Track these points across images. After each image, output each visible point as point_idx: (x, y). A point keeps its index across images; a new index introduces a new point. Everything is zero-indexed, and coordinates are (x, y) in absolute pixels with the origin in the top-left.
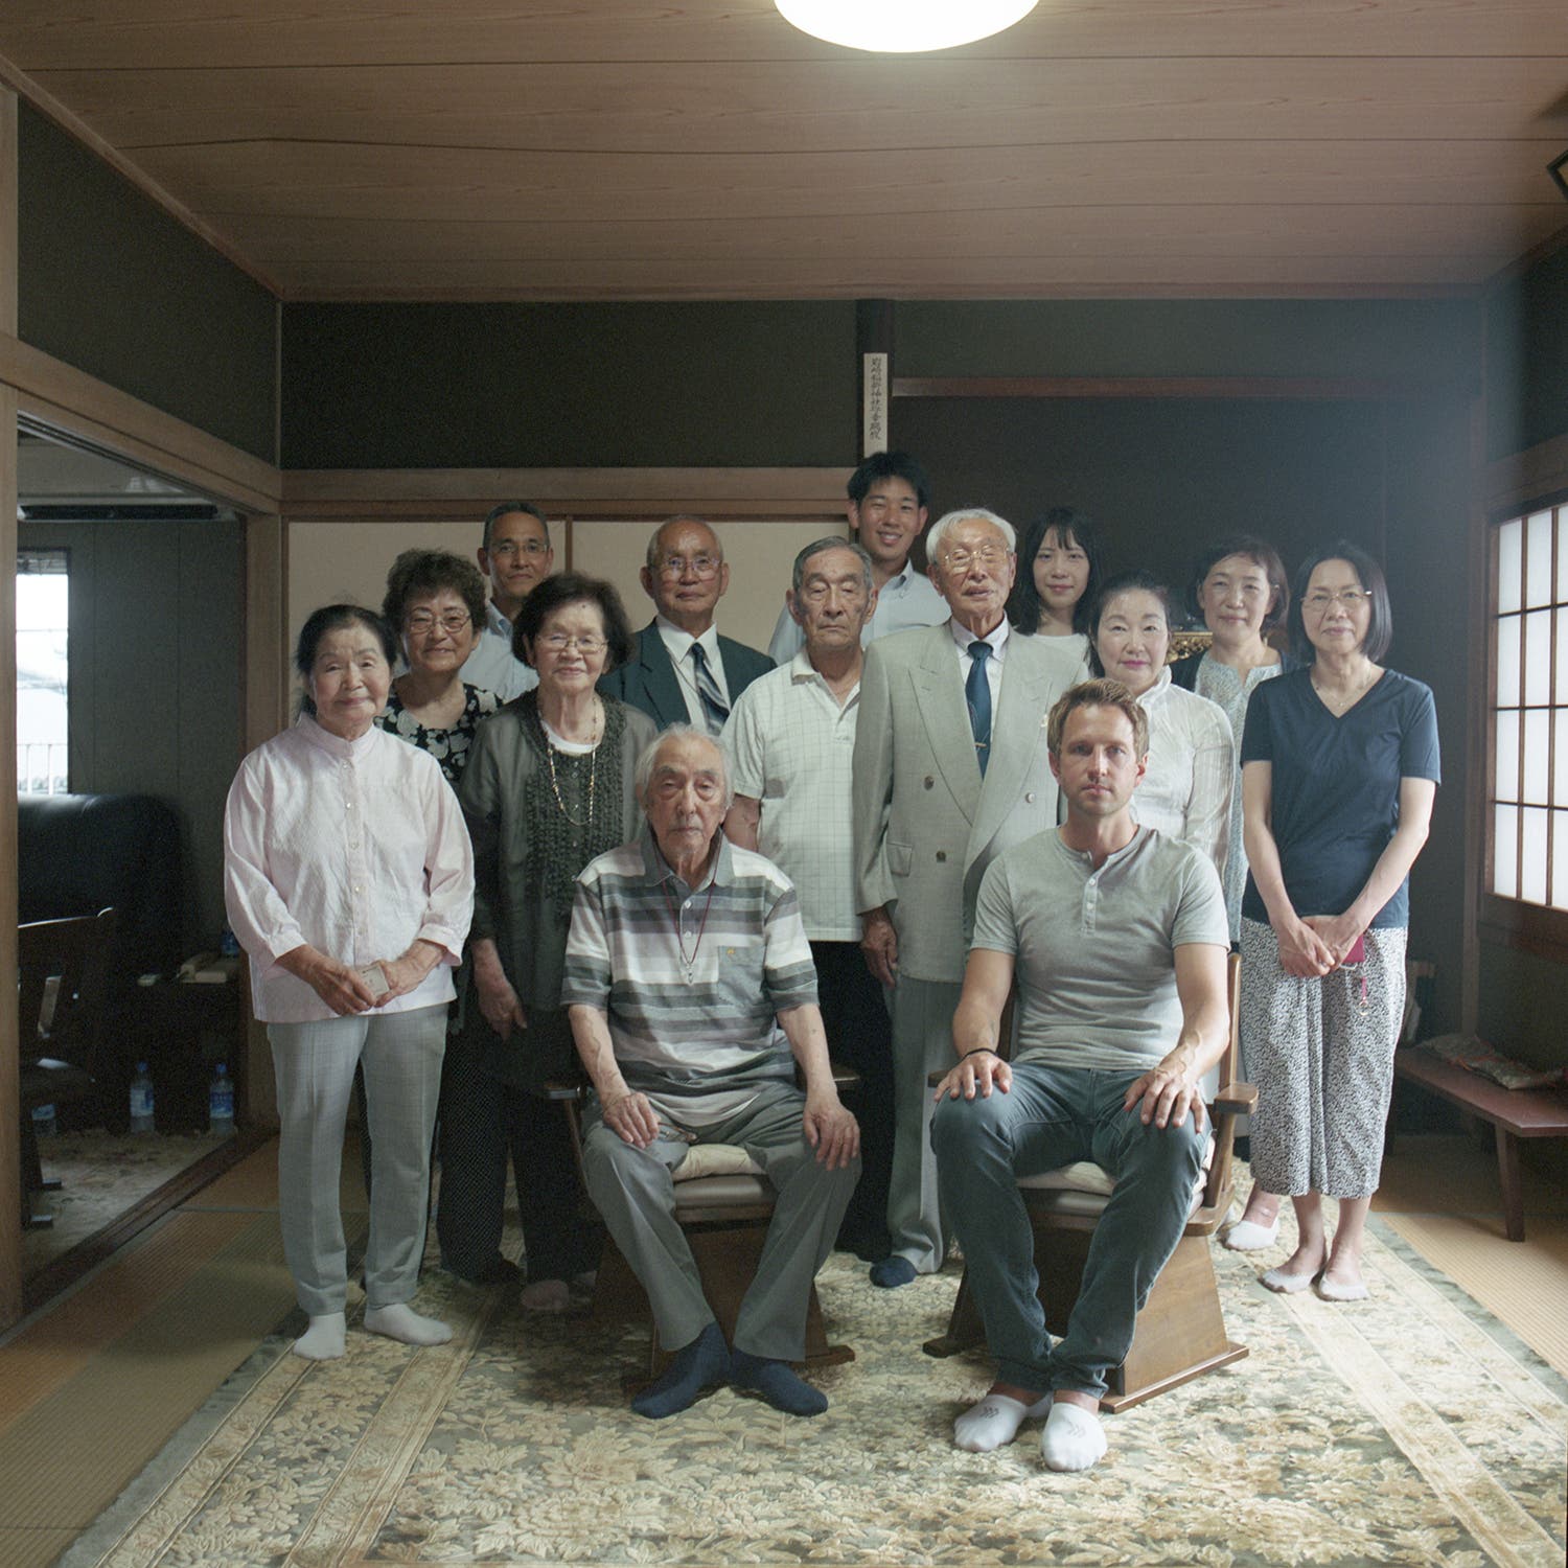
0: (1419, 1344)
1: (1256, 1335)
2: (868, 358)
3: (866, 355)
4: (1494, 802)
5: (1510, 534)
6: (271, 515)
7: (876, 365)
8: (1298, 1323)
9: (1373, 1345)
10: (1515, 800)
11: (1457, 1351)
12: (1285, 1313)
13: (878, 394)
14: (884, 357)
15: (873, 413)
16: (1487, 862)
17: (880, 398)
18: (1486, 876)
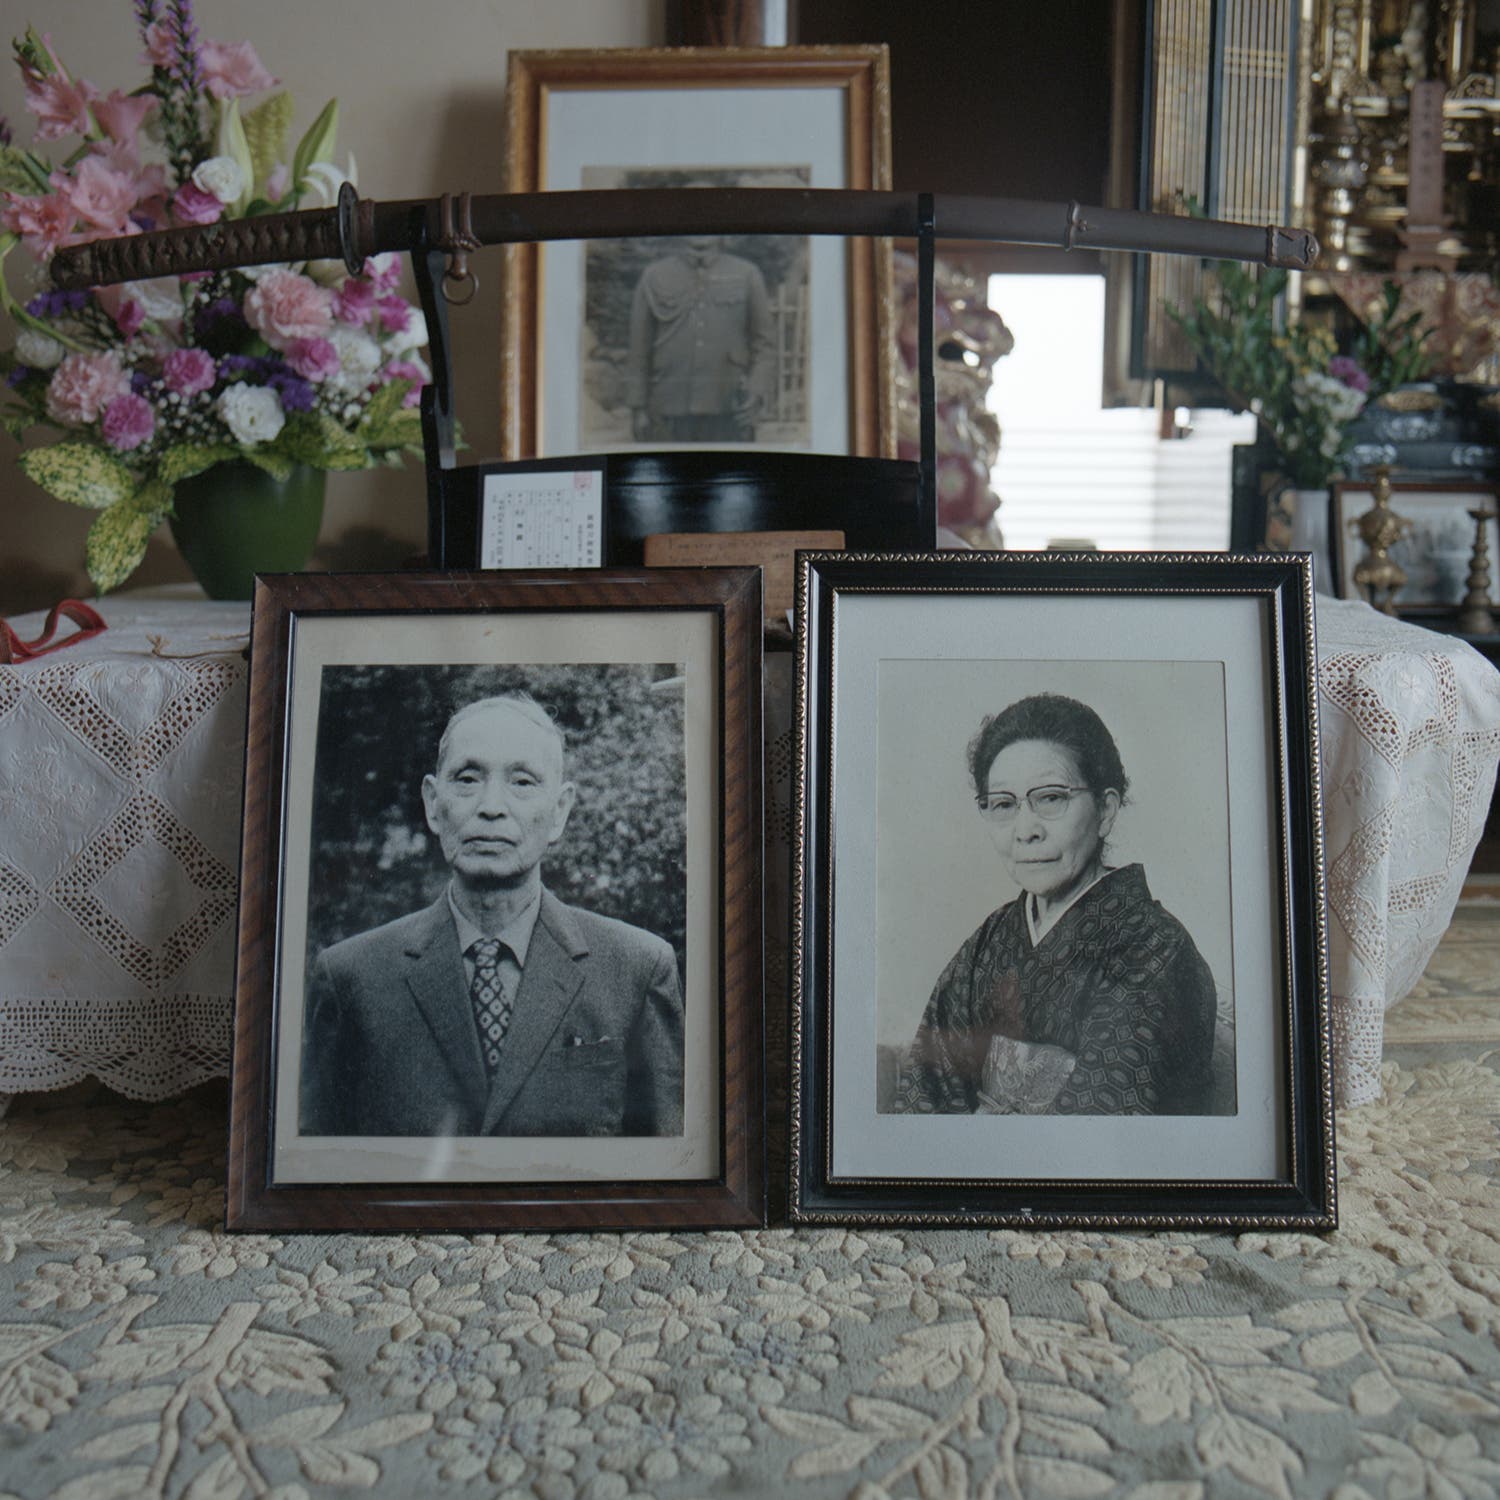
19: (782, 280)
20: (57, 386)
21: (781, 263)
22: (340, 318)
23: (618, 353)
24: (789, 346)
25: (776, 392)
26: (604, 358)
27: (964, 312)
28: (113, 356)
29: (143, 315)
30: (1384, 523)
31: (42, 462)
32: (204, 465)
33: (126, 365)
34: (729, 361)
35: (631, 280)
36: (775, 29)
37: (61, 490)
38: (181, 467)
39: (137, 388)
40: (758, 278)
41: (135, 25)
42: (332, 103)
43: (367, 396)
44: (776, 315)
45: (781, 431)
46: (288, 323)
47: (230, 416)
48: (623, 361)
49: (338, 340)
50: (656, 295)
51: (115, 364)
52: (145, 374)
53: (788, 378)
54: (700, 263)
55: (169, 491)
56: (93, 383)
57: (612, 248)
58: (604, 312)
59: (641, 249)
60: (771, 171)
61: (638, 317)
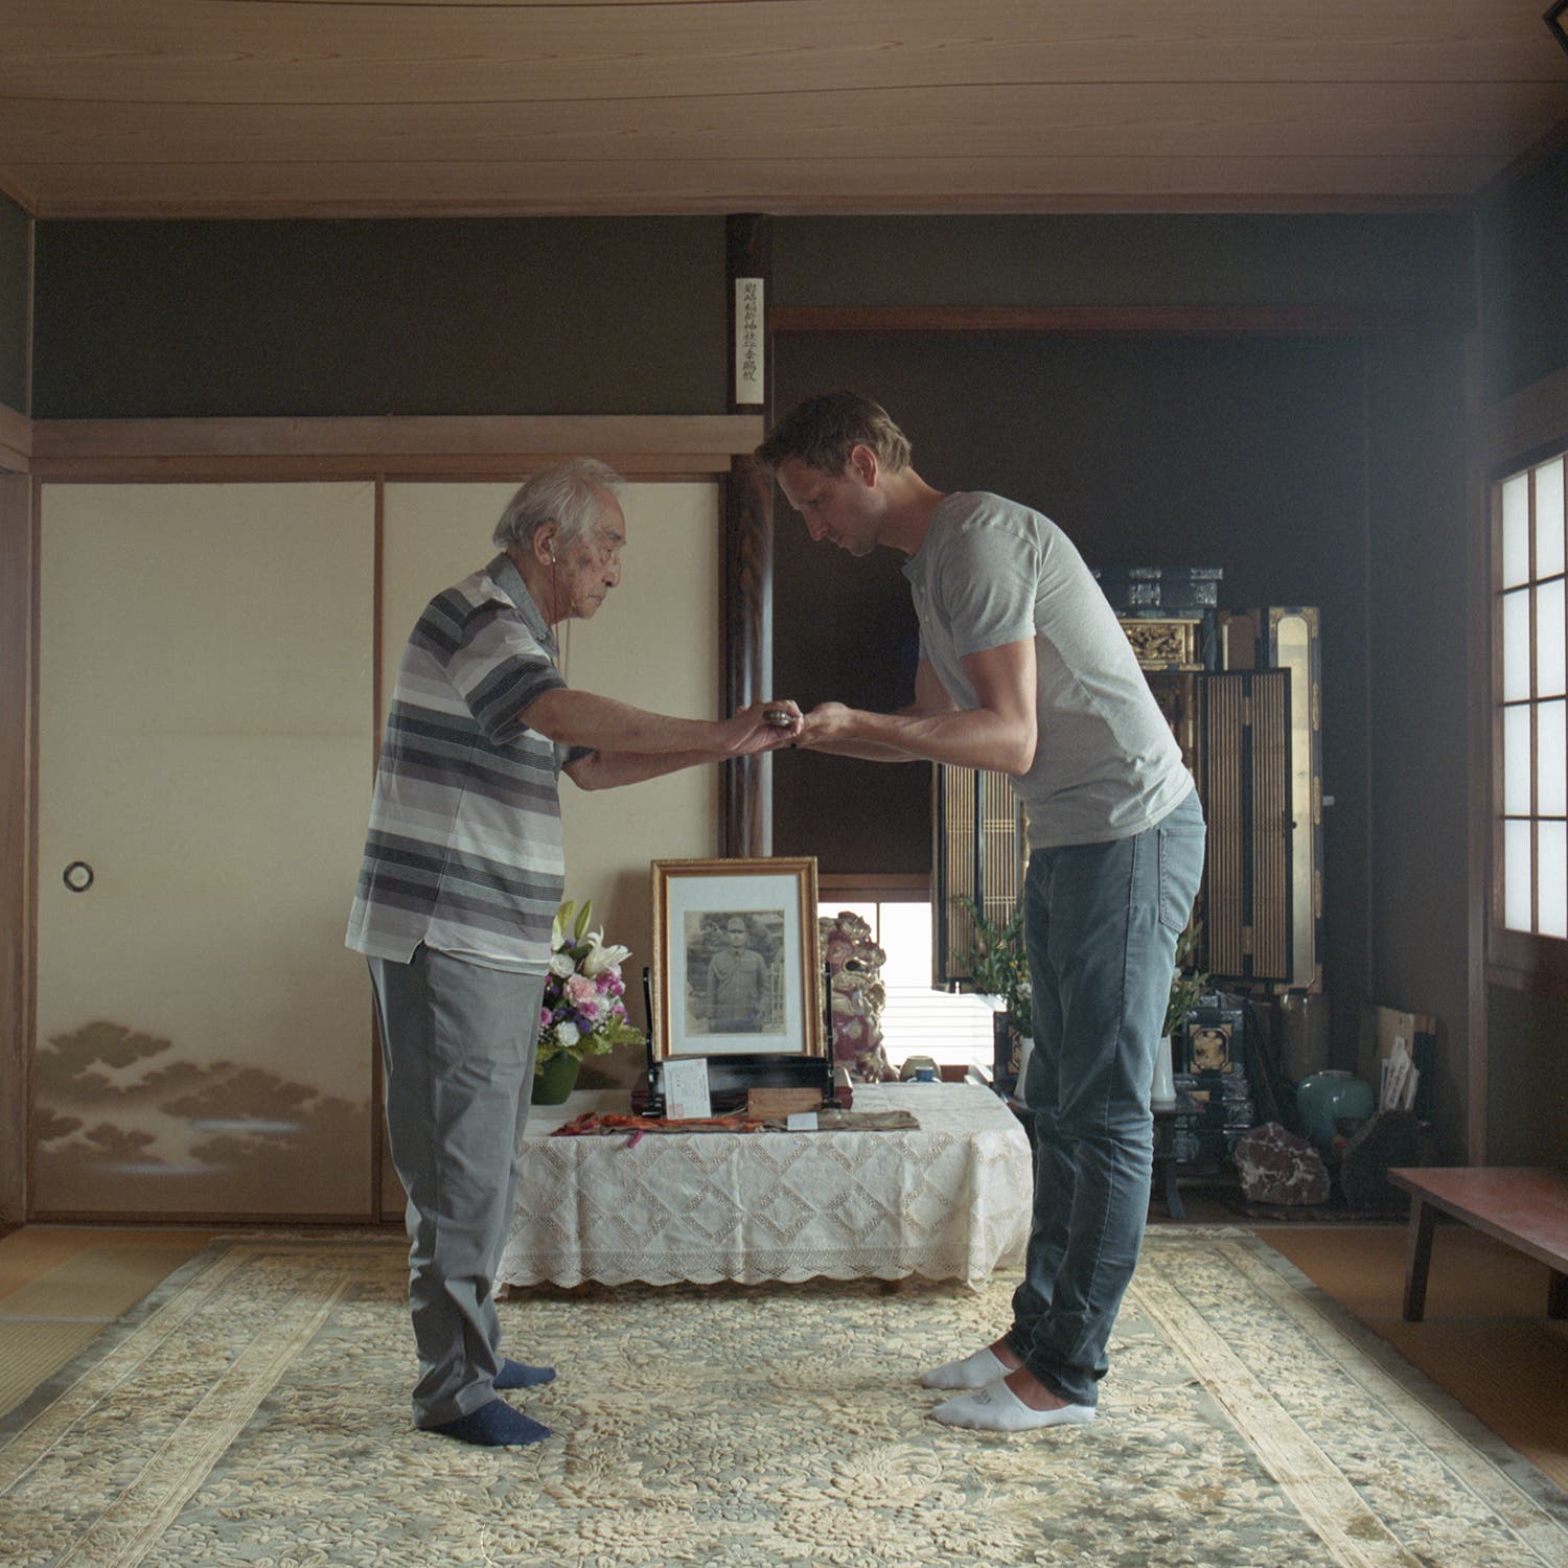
0: (1410, 1479)
1: (1201, 1468)
2: (741, 284)
3: (738, 281)
4: (1504, 817)
5: (1515, 491)
6: (21, 473)
7: (751, 294)
8: (1257, 1452)
9: (1351, 1480)
10: (1528, 813)
11: (1458, 1488)
12: (1242, 1440)
13: (753, 326)
14: (759, 283)
15: (747, 349)
16: (1495, 891)
17: (754, 331)
18: (1495, 908)
22: (599, 991)
23: (702, 994)
24: (776, 990)
26: (697, 996)
27: (859, 946)
32: (549, 1054)
34: (750, 997)
35: (707, 961)
36: (767, 849)
40: (762, 960)
42: (589, 901)
43: (607, 1022)
44: (770, 976)
45: (773, 1027)
46: (580, 997)
47: (559, 1035)
48: (705, 997)
49: (598, 1001)
50: (718, 969)
54: (737, 953)
57: (699, 947)
58: (696, 976)
59: (711, 948)
60: (767, 913)
61: (710, 978)
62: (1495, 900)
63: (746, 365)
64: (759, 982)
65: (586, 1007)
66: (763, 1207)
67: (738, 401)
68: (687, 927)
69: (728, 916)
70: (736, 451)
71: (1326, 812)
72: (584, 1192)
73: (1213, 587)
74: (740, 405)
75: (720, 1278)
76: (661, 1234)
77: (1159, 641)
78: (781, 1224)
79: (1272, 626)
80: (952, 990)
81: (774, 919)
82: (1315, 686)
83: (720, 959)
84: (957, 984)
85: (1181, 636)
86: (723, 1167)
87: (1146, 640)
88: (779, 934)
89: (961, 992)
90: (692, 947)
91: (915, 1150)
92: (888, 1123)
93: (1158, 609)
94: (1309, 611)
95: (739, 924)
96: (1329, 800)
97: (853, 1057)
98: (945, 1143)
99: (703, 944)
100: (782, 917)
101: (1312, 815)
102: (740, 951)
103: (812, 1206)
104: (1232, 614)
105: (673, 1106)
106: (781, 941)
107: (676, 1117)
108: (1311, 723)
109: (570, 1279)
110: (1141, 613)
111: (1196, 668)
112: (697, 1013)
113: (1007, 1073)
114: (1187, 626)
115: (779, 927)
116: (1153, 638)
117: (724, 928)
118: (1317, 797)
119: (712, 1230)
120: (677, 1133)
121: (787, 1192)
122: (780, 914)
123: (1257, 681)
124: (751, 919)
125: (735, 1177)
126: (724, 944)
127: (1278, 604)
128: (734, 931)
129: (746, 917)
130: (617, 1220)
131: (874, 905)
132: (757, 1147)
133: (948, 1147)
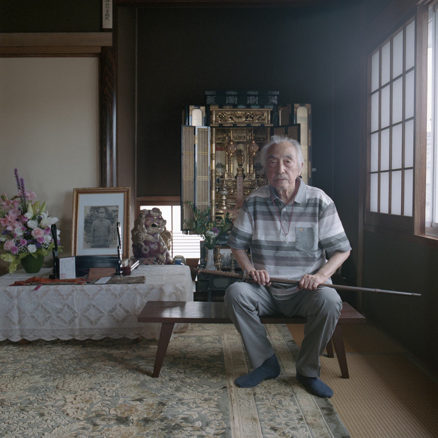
4: (370, 173)
10: (377, 171)
13: (108, 1)
15: (106, 9)
16: (367, 198)
17: (109, 3)
18: (367, 204)
19: (114, 223)
20: (5, 245)
21: (114, 220)
22: (45, 233)
25: (112, 240)
26: (87, 235)
28: (13, 240)
29: (17, 235)
30: (218, 255)
31: (3, 256)
32: (25, 256)
33: (15, 241)
34: (106, 235)
35: (91, 223)
37: (5, 260)
38: (22, 256)
39: (16, 245)
40: (110, 223)
41: (17, 189)
42: (45, 202)
43: (49, 244)
44: (113, 228)
45: (113, 246)
46: (37, 235)
47: (29, 249)
48: (90, 236)
49: (45, 237)
50: (95, 226)
51: (13, 242)
52: (18, 243)
53: (114, 238)
54: (102, 220)
55: (20, 260)
56: (10, 245)
57: (88, 218)
58: (87, 228)
59: (93, 218)
60: (113, 206)
61: (92, 229)
62: (367, 202)
63: (106, 15)
64: (109, 231)
65: (40, 239)
66: (85, 312)
67: (104, 27)
68: (85, 211)
69: (99, 208)
70: (102, 45)
71: (313, 173)
72: (20, 307)
73: (276, 97)
74: (104, 29)
75: (71, 338)
76: (49, 322)
77: (258, 116)
78: (93, 318)
79: (295, 110)
80: (187, 234)
81: (115, 209)
82: (310, 131)
83: (96, 222)
84: (189, 231)
85: (265, 114)
86: (70, 297)
87: (254, 116)
88: (117, 214)
89: (190, 234)
90: (87, 218)
91: (141, 291)
92: (134, 281)
93: (257, 105)
94: (308, 105)
95: (103, 210)
96: (314, 170)
97: (156, 256)
98: (152, 288)
99: (90, 217)
100: (118, 208)
101: (308, 175)
102: (103, 219)
103: (103, 312)
104: (282, 107)
105: (62, 274)
106: (117, 215)
107: (63, 278)
108: (308, 143)
109: (16, 339)
110: (252, 107)
111: (270, 125)
112: (87, 241)
113: (204, 261)
114: (268, 111)
115: (117, 211)
116: (256, 115)
117: (98, 211)
118: (310, 168)
119: (67, 321)
120: (55, 285)
121: (94, 306)
122: (117, 207)
123: (290, 129)
124: (107, 208)
125: (75, 301)
126: (97, 217)
127: (297, 103)
128: (101, 213)
129: (105, 208)
130: (33, 317)
131: (171, 207)
132: (83, 290)
133: (153, 290)
